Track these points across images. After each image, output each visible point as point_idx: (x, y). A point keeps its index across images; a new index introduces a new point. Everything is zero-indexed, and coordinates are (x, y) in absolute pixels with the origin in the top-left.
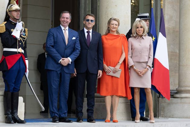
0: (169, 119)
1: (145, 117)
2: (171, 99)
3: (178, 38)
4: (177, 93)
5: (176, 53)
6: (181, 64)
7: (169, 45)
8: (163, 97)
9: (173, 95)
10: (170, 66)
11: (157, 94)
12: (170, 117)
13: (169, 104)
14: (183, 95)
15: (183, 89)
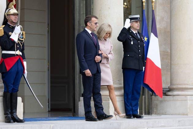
0: (163, 116)
1: (139, 114)
2: (163, 96)
3: (170, 38)
4: (169, 91)
5: (168, 52)
6: (172, 63)
7: (160, 45)
8: (155, 95)
9: (165, 93)
10: (162, 65)
11: (150, 92)
12: (163, 114)
13: (161, 102)
14: (175, 93)
15: (174, 87)
